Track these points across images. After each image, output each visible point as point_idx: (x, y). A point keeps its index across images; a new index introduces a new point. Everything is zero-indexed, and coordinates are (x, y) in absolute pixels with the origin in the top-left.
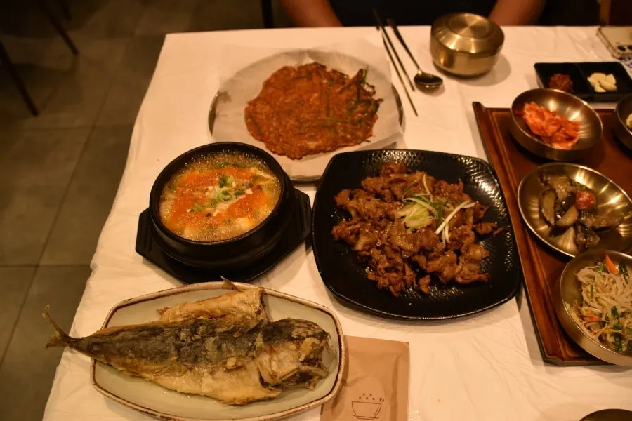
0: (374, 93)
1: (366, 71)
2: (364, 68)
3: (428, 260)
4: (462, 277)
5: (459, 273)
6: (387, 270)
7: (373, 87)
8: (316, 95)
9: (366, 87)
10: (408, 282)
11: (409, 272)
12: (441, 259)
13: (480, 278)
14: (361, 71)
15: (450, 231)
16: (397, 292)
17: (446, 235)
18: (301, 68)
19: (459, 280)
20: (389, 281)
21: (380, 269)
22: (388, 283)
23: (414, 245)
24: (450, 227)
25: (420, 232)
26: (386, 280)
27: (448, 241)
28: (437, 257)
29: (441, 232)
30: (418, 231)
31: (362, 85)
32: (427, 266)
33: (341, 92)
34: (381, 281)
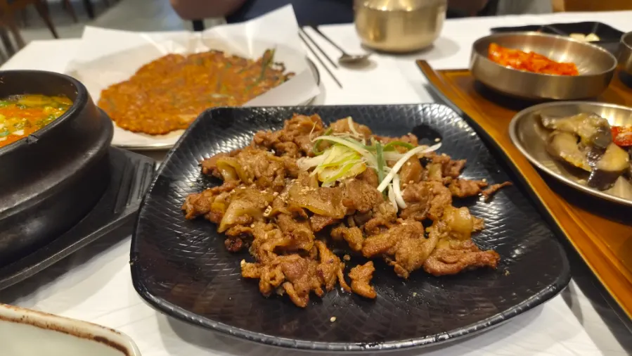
0: (284, 69)
1: (274, 51)
2: (271, 48)
3: (366, 233)
4: (441, 260)
5: (432, 254)
6: (279, 251)
7: (281, 64)
8: (205, 76)
9: (274, 67)
10: (326, 276)
11: (327, 255)
12: (391, 230)
13: (479, 258)
14: (268, 52)
15: (402, 188)
16: (301, 295)
17: (397, 195)
18: (191, 56)
19: (436, 266)
20: (283, 271)
21: (266, 252)
22: (280, 276)
23: (335, 203)
24: (401, 183)
25: (345, 185)
26: (277, 272)
27: (403, 204)
28: (382, 227)
29: (387, 190)
30: (341, 184)
31: (270, 65)
32: (363, 245)
33: (240, 72)
34: (266, 274)
